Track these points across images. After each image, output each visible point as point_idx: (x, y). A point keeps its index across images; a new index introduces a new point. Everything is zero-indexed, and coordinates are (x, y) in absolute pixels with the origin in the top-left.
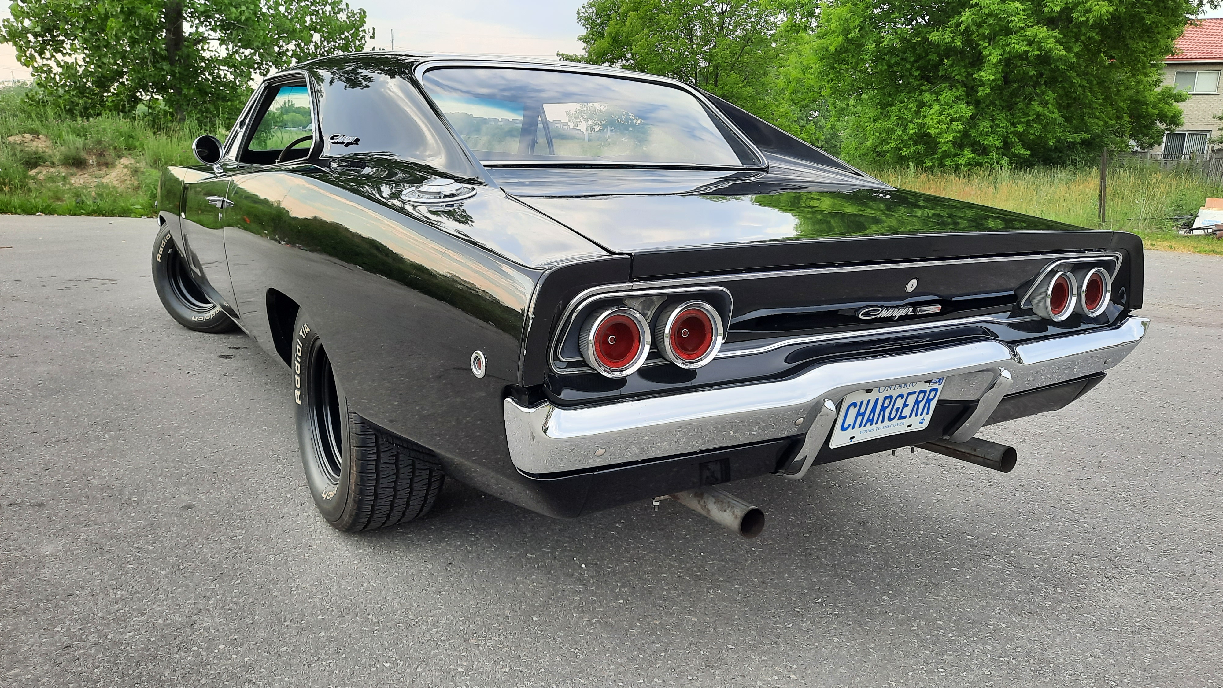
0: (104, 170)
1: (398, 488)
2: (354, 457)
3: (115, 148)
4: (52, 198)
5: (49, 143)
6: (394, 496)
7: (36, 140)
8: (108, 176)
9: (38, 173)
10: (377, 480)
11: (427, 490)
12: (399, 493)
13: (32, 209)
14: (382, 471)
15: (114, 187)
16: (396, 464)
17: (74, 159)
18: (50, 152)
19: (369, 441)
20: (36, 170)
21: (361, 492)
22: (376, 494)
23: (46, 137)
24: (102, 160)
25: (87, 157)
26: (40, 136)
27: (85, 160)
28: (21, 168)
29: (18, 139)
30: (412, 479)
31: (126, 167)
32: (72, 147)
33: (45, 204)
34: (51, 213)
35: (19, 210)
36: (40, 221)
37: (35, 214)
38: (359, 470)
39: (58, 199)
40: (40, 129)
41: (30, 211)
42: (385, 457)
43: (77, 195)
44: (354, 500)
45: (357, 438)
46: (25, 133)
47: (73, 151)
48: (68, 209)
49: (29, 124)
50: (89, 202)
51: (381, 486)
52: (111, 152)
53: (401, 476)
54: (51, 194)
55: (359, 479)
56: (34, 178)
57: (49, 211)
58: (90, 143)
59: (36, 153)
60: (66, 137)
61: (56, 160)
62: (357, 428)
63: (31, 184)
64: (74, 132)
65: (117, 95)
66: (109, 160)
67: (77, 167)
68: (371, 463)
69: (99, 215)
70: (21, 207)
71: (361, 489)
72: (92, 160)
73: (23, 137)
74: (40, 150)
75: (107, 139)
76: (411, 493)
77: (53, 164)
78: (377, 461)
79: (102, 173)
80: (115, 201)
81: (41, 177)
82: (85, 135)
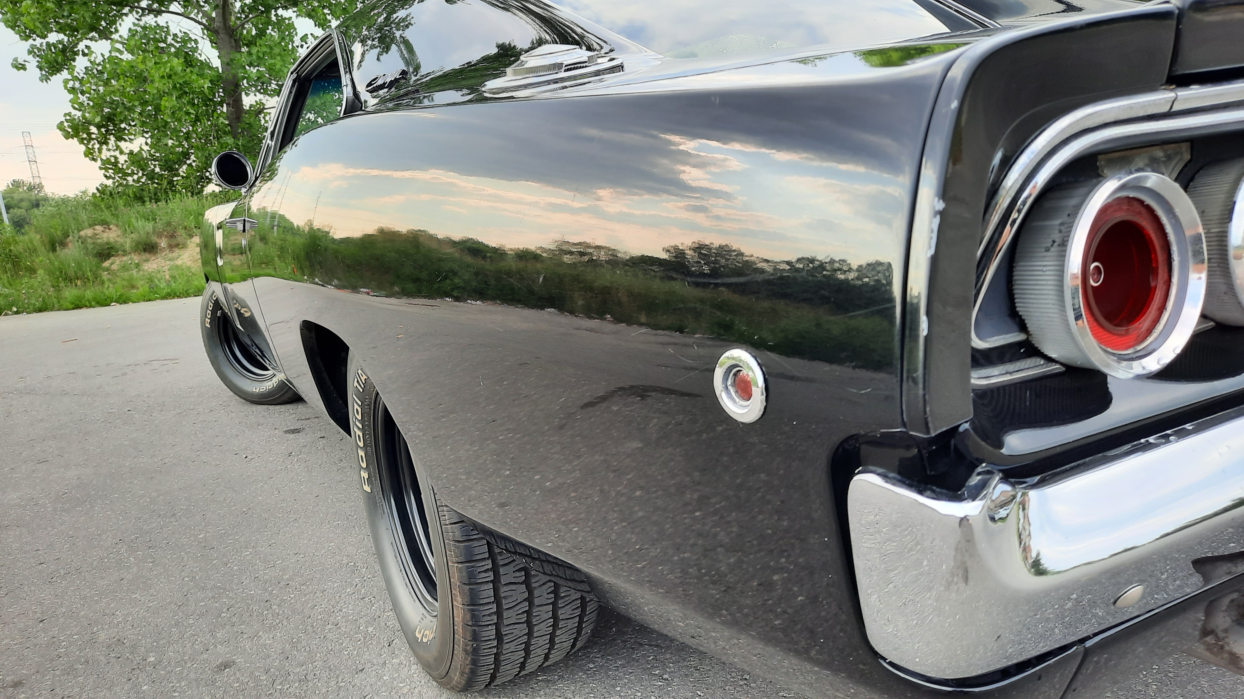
0: (177, 251)
1: (534, 621)
2: (455, 580)
3: (185, 228)
4: (127, 287)
5: (119, 232)
6: (530, 634)
7: (107, 230)
8: (181, 257)
9: (112, 264)
10: (499, 613)
11: (581, 617)
12: (536, 629)
13: (106, 300)
14: (505, 598)
15: (189, 268)
16: (527, 583)
17: (145, 244)
18: (122, 241)
19: (477, 551)
20: (110, 261)
21: (475, 637)
22: (499, 637)
23: (117, 226)
24: (174, 242)
25: (158, 241)
26: (111, 226)
27: (156, 243)
28: (95, 261)
29: (89, 232)
30: (555, 604)
31: (198, 245)
32: (141, 232)
33: (118, 294)
34: (125, 302)
35: (93, 303)
36: (115, 311)
37: (109, 305)
38: (467, 600)
39: (133, 287)
40: (109, 218)
41: (104, 303)
42: (508, 574)
43: (151, 280)
44: (465, 651)
45: (456, 547)
46: (96, 225)
47: (144, 236)
48: (142, 295)
49: (97, 215)
50: (163, 285)
51: (506, 622)
52: (181, 232)
53: (537, 601)
54: (125, 283)
55: (468, 616)
56: (107, 269)
57: (123, 300)
58: (160, 225)
59: (107, 243)
60: (136, 224)
61: (128, 247)
62: (456, 532)
63: (105, 276)
64: (144, 217)
65: (187, 178)
66: (179, 240)
67: (149, 252)
68: (486, 587)
69: (173, 298)
70: (94, 299)
71: (474, 631)
72: (163, 243)
73: (94, 229)
74: (112, 240)
75: (175, 220)
76: (555, 626)
77: (125, 253)
78: (495, 583)
79: (175, 255)
80: (188, 281)
81: (114, 267)
82: (154, 219)
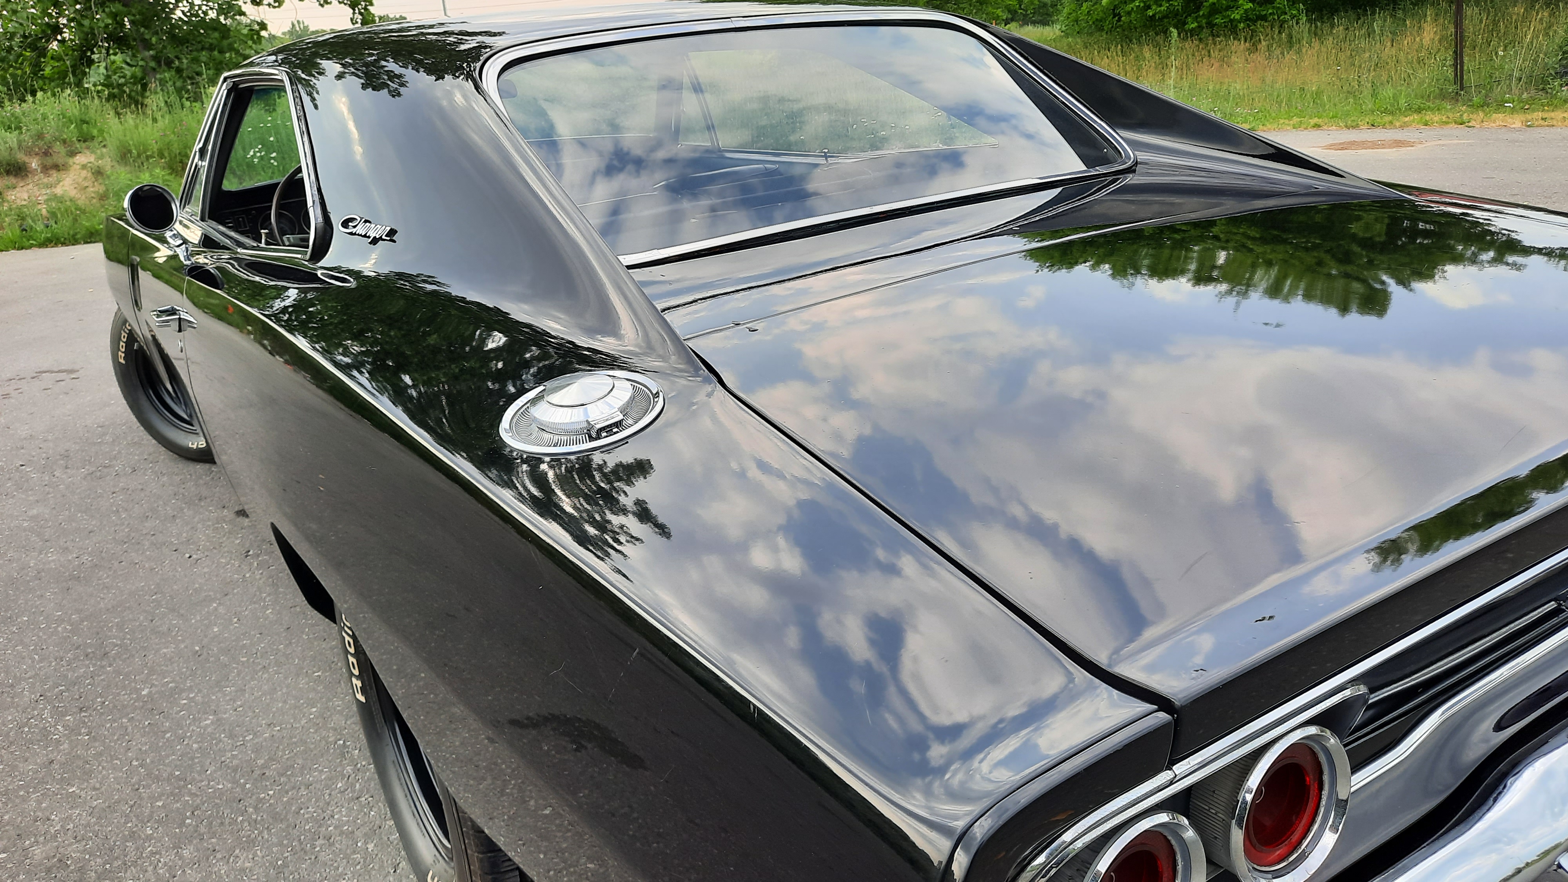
0: (55, 175)
3: (64, 142)
8: (61, 184)
15: (72, 199)
17: (9, 165)
24: (49, 161)
25: (26, 159)
27: (24, 163)
31: (84, 167)
43: (22, 218)
47: (5, 154)
48: (12, 241)
50: (40, 227)
52: (58, 147)
58: (27, 139)
66: (60, 161)
67: (16, 176)
69: (56, 245)
72: (34, 164)
75: (50, 129)
79: (52, 180)
80: (75, 220)
82: (19, 128)
